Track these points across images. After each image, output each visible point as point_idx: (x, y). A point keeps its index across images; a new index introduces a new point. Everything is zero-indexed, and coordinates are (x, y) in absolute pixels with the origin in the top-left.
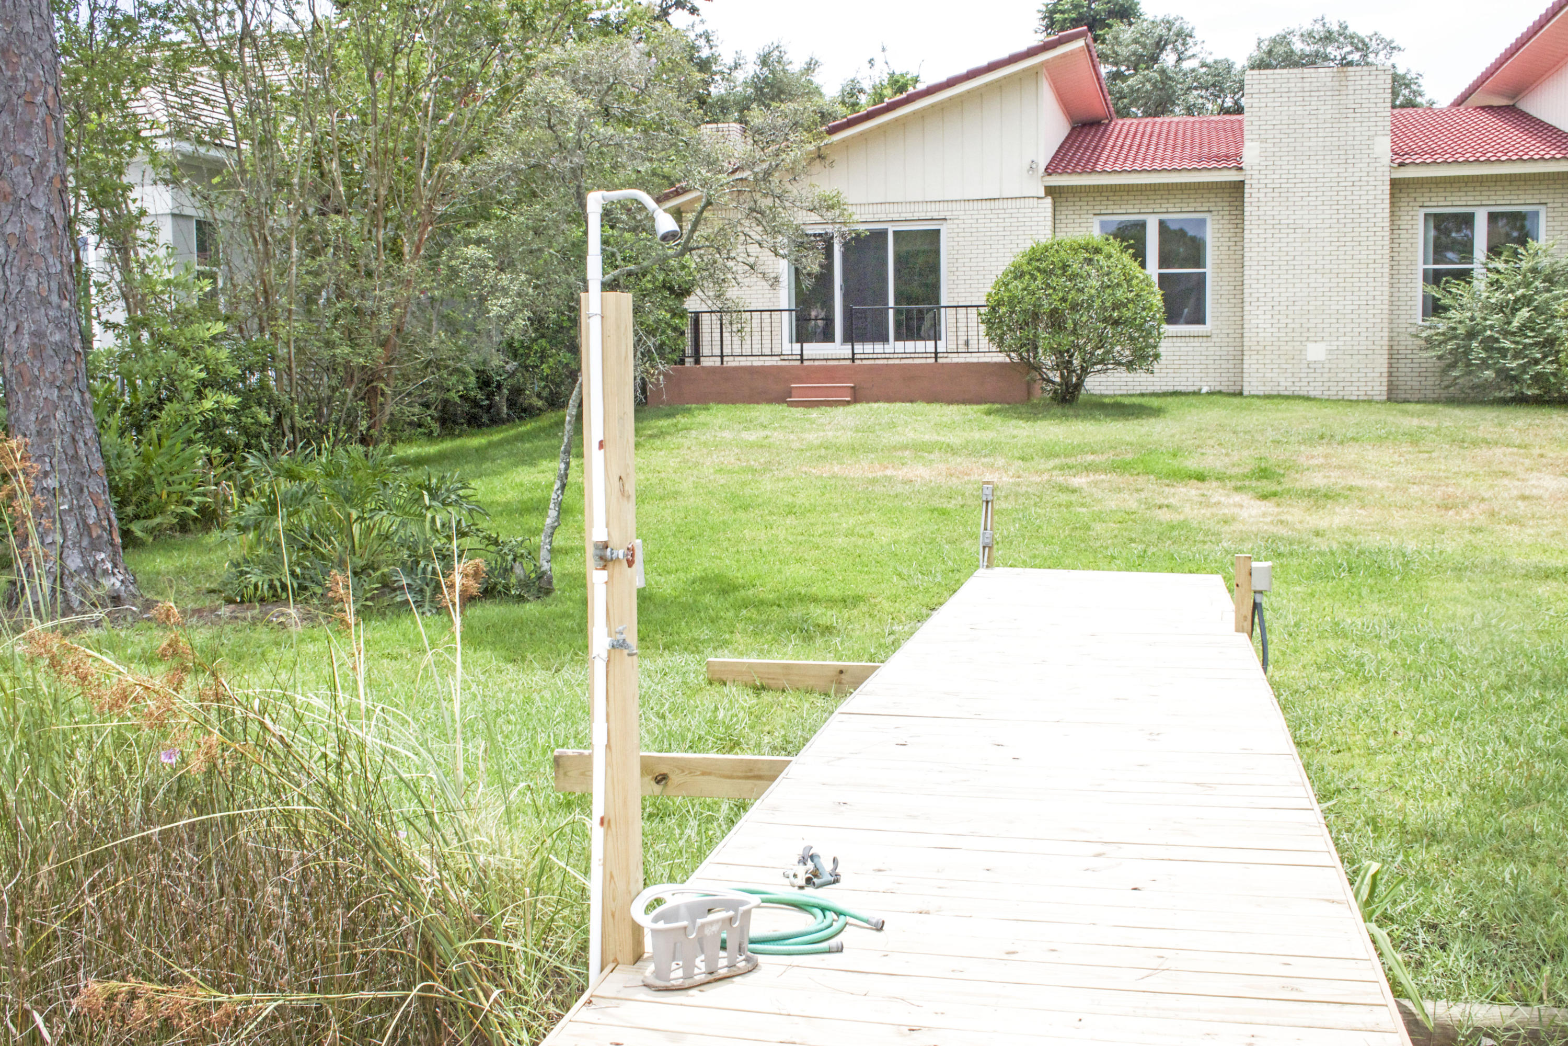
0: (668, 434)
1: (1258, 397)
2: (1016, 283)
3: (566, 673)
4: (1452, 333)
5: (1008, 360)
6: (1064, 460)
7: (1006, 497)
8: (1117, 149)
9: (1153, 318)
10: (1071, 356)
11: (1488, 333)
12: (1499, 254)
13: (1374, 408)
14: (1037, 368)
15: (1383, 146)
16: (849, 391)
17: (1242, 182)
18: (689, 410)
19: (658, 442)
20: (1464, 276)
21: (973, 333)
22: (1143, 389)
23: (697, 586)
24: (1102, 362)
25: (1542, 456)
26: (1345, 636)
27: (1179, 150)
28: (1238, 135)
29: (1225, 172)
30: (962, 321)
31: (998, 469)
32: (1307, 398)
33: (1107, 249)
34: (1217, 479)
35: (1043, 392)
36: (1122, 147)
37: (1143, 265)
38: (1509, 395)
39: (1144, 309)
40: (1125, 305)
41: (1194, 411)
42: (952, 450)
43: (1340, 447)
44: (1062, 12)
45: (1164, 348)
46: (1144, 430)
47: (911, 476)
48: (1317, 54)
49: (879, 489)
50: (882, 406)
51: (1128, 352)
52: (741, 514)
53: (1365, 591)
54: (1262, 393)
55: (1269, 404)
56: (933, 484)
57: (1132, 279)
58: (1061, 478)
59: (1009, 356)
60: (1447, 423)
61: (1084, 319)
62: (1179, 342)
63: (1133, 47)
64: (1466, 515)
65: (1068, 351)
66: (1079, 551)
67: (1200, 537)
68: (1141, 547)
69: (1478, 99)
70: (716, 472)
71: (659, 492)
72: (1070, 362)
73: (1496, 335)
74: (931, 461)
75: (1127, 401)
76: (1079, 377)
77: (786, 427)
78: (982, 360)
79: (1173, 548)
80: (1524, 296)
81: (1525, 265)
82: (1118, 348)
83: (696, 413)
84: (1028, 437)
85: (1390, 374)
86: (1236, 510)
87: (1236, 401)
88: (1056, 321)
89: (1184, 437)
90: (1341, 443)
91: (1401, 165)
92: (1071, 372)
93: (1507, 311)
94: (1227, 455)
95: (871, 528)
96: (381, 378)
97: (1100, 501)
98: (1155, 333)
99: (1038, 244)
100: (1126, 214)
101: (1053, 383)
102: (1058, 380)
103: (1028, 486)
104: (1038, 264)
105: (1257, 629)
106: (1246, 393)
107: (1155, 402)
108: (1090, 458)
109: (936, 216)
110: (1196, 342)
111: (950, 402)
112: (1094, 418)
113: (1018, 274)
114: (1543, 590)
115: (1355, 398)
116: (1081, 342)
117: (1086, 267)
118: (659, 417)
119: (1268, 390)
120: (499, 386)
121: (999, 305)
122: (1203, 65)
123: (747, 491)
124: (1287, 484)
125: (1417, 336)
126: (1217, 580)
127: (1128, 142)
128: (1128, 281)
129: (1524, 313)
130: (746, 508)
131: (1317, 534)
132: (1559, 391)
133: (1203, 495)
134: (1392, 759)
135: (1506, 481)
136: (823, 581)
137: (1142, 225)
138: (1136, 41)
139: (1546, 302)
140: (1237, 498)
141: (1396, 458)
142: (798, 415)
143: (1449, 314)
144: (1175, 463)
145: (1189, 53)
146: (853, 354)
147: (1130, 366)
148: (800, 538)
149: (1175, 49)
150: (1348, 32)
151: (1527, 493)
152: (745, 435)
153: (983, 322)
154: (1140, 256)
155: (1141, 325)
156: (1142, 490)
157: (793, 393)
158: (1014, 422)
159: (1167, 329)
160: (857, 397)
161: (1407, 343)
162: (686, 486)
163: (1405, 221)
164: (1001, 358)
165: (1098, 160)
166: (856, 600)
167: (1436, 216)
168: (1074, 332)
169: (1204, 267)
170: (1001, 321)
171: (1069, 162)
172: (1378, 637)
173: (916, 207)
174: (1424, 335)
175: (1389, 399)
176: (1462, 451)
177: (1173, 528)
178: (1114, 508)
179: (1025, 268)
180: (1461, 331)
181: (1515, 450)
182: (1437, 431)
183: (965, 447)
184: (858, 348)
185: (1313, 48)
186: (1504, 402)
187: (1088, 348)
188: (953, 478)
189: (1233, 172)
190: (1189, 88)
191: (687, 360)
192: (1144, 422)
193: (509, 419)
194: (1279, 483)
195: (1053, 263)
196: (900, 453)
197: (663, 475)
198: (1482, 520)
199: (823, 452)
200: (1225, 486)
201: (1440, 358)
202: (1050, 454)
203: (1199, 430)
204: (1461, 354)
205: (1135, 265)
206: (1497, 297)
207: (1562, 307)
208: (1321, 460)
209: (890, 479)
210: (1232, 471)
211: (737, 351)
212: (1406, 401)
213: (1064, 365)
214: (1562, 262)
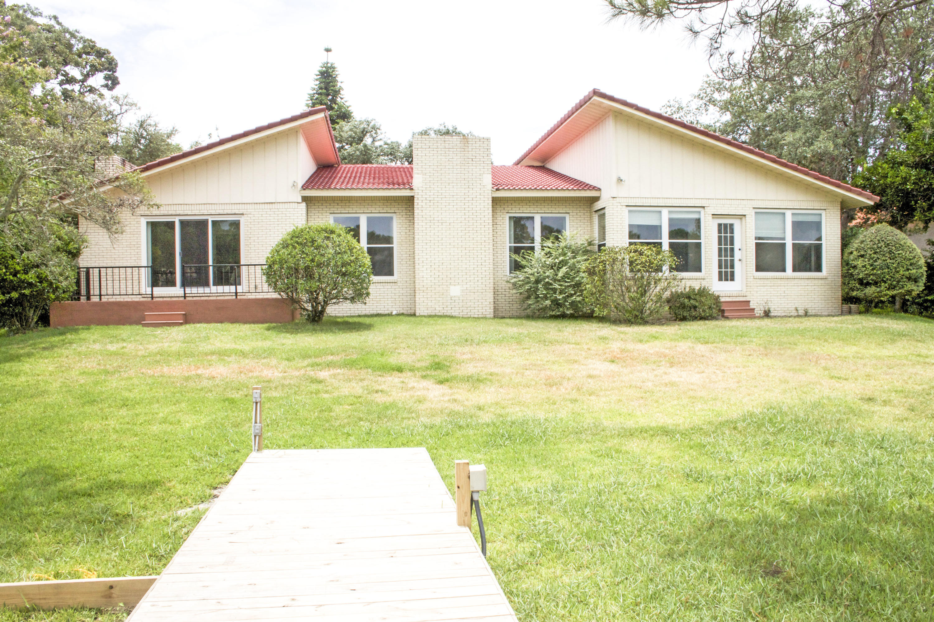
0: (56, 346)
1: (425, 316)
2: (284, 250)
4: (527, 280)
5: (279, 297)
6: (314, 360)
7: (276, 388)
8: (343, 178)
9: (365, 272)
10: (318, 294)
11: (547, 280)
12: (548, 238)
13: (489, 322)
14: (298, 302)
15: (488, 180)
16: (182, 317)
17: (413, 197)
18: (76, 331)
19: (46, 353)
20: (530, 250)
21: (258, 281)
22: (360, 313)
24: (336, 297)
25: (589, 349)
27: (377, 179)
29: (403, 191)
30: (252, 273)
31: (272, 367)
32: (452, 317)
33: (338, 231)
34: (410, 370)
35: (301, 317)
36: (345, 177)
37: (359, 241)
38: (558, 313)
39: (360, 267)
40: (349, 264)
41: (390, 326)
42: (244, 354)
43: (478, 347)
45: (372, 289)
46: (362, 339)
47: (214, 374)
49: (191, 384)
50: (203, 326)
51: (351, 292)
52: (88, 409)
53: (525, 456)
54: (426, 314)
55: (431, 321)
56: (228, 380)
57: (353, 249)
58: (312, 373)
59: (280, 294)
60: (532, 330)
61: (325, 272)
62: (380, 286)
63: (350, 133)
64: (563, 390)
65: (315, 291)
66: (325, 430)
67: (405, 415)
69: (526, 162)
70: (80, 374)
72: (317, 298)
73: (551, 281)
74: (229, 363)
75: (350, 320)
76: (323, 307)
77: (138, 340)
78: (266, 297)
80: (562, 261)
81: (562, 244)
82: (346, 289)
83: (80, 332)
84: (292, 344)
85: (495, 303)
86: (425, 393)
87: (412, 319)
88: (309, 274)
89: (386, 342)
90: (478, 344)
91: (497, 190)
92: (318, 304)
93: (555, 268)
94: (413, 354)
95: (180, 416)
97: (338, 388)
98: (367, 280)
99: (297, 228)
100: (348, 213)
101: (307, 310)
102: (310, 308)
103: (291, 379)
104: (297, 239)
106: (417, 314)
107: (367, 321)
108: (330, 358)
109: (237, 212)
110: (389, 286)
111: (245, 322)
112: (332, 331)
113: (285, 245)
115: (476, 316)
116: (324, 286)
117: (326, 242)
118: (54, 335)
119: (429, 312)
121: (274, 264)
122: (386, 144)
123: (98, 389)
124: (453, 372)
125: (508, 282)
126: (423, 451)
127: (349, 175)
128: (351, 250)
129: (564, 270)
130: (92, 402)
131: (480, 409)
132: (585, 311)
133: (403, 382)
135: (576, 366)
136: (133, 467)
137: (358, 220)
138: (351, 130)
139: (574, 264)
140: (425, 383)
141: (511, 353)
142: (148, 332)
143: (525, 270)
144: (383, 360)
145: (378, 138)
146: (185, 294)
147: (352, 300)
148: (126, 426)
149: (371, 136)
150: (457, 131)
151: (591, 373)
152: (109, 347)
153: (264, 274)
154: (357, 236)
155: (359, 276)
156: (364, 380)
157: (147, 318)
158: (283, 335)
159: (374, 278)
160: (187, 320)
161: (502, 285)
162: (54, 386)
163: (499, 220)
164: (275, 296)
165: (332, 183)
167: (514, 217)
168: (319, 280)
169: (392, 244)
170: (275, 274)
171: (316, 184)
173: (225, 207)
174: (512, 281)
175: (495, 317)
176: (546, 347)
177: (387, 408)
178: (347, 393)
179: (289, 242)
180: (533, 279)
181: (574, 346)
182: (528, 335)
183: (252, 352)
184: (188, 290)
186: (555, 317)
187: (328, 290)
188: (242, 375)
189: (408, 191)
190: (378, 155)
191: (82, 297)
192: (362, 333)
194: (448, 372)
195: (306, 239)
196: (209, 357)
197: (40, 378)
199: (158, 358)
200: (415, 375)
201: (521, 294)
202: (305, 356)
203: (395, 338)
204: (531, 293)
205: (354, 241)
206: (549, 261)
207: (583, 266)
208: (470, 356)
209: (199, 376)
210: (418, 365)
211: (110, 292)
212: (503, 318)
213: (314, 300)
214: (580, 243)
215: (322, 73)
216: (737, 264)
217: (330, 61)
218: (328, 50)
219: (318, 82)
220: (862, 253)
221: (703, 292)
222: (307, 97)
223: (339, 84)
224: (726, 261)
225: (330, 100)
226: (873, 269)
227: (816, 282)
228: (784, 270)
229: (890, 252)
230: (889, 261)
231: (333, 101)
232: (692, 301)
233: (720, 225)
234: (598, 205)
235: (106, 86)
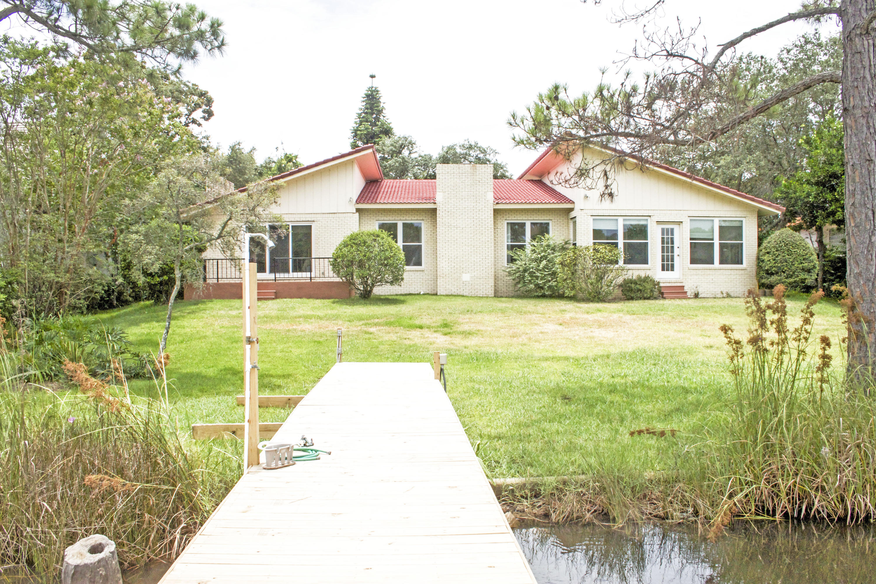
1: (444, 295)
2: (345, 249)
3: (180, 404)
4: (517, 270)
5: (341, 280)
6: (366, 321)
8: (385, 193)
9: (401, 264)
10: (368, 279)
11: (531, 270)
12: (535, 239)
13: (489, 299)
14: (354, 284)
15: (490, 196)
16: (274, 294)
17: (436, 209)
18: (204, 302)
19: (192, 316)
20: (522, 247)
21: (326, 269)
22: (397, 293)
23: (223, 372)
24: (380, 281)
25: (549, 317)
26: (474, 381)
27: (410, 194)
28: (434, 188)
29: (429, 204)
30: (322, 264)
32: (463, 296)
33: (382, 235)
34: (427, 328)
35: (356, 294)
36: (387, 192)
37: (396, 242)
38: (540, 294)
39: (397, 260)
40: (390, 258)
41: (418, 302)
42: (320, 318)
43: (475, 315)
44: (360, 131)
45: (405, 275)
46: (398, 309)
47: (304, 328)
48: (466, 154)
49: (291, 334)
50: (289, 300)
51: (391, 278)
52: (234, 345)
53: (482, 367)
55: (448, 299)
56: (313, 332)
58: (366, 329)
60: (516, 305)
61: (373, 264)
62: (411, 273)
63: (391, 147)
64: (520, 339)
65: (366, 277)
66: (375, 355)
67: (421, 350)
68: (399, 354)
69: (528, 177)
70: (221, 328)
71: (198, 336)
72: (367, 282)
73: (534, 271)
74: (312, 323)
75: (390, 297)
76: (371, 288)
78: (330, 280)
79: (411, 354)
80: (544, 256)
81: (544, 243)
82: (387, 276)
84: (351, 312)
85: (495, 286)
86: (435, 340)
87: (434, 297)
88: (361, 265)
89: (414, 312)
90: (476, 313)
91: (497, 203)
92: (367, 285)
93: (538, 261)
94: (431, 318)
95: (290, 349)
96: (65, 287)
97: (381, 337)
98: (402, 270)
99: (353, 233)
100: (389, 220)
101: (360, 290)
102: (362, 289)
103: (352, 332)
104: (354, 241)
105: (442, 377)
106: (438, 294)
107: (402, 298)
108: (376, 320)
109: (310, 220)
110: (418, 273)
111: (317, 298)
112: (377, 304)
113: (346, 245)
114: (544, 364)
115: (481, 296)
116: (372, 273)
117: (374, 243)
118: (191, 305)
119: (447, 293)
120: (113, 291)
121: (337, 258)
122: (420, 156)
123: (236, 335)
124: (454, 329)
125: (505, 271)
126: (428, 365)
127: (390, 190)
128: (391, 249)
129: (544, 262)
130: (236, 342)
131: (465, 347)
132: (558, 293)
133: (422, 334)
134: (488, 418)
135: (536, 327)
136: (274, 369)
137: (396, 225)
138: (392, 145)
139: (552, 258)
140: (435, 335)
141: (496, 319)
143: (517, 263)
144: (411, 322)
145: (414, 151)
146: (275, 278)
147: (392, 283)
149: (408, 149)
150: (478, 146)
151: (543, 331)
152: (230, 312)
153: (331, 265)
154: (395, 237)
155: (396, 266)
156: (398, 333)
158: (345, 306)
159: (407, 268)
160: (277, 296)
161: (501, 273)
162: (209, 333)
163: (499, 226)
164: (338, 280)
165: (377, 197)
166: (289, 376)
167: (511, 223)
168: (369, 269)
169: (421, 242)
170: (338, 265)
171: (366, 198)
172: (486, 381)
173: (302, 216)
174: (508, 270)
175: (495, 296)
176: (520, 316)
177: (411, 346)
178: (387, 340)
179: (349, 243)
180: (521, 269)
181: (540, 315)
182: (512, 309)
183: (325, 317)
184: (278, 275)
185: (465, 151)
186: (538, 297)
187: (375, 276)
188: (321, 329)
189: (433, 205)
190: (414, 166)
193: (117, 306)
194: (451, 329)
195: (360, 241)
196: (298, 320)
197: (198, 329)
198: (526, 341)
199: (265, 319)
200: (430, 330)
201: (514, 279)
202: (360, 319)
203: (420, 309)
204: (521, 278)
205: (393, 242)
206: (534, 256)
207: (558, 260)
208: (468, 320)
209: (295, 330)
210: (433, 325)
211: (224, 276)
212: (502, 297)
213: (365, 283)
214: (558, 243)
215: (368, 96)
216: (676, 258)
217: (374, 86)
218: (372, 77)
219: (364, 103)
220: (768, 250)
221: (647, 279)
222: (355, 116)
223: (382, 105)
224: (668, 256)
225: (374, 118)
226: (775, 263)
227: (738, 272)
228: (712, 263)
229: (788, 250)
230: (787, 257)
231: (377, 119)
232: (638, 286)
233: (663, 230)
234: (573, 214)
235: (204, 118)
